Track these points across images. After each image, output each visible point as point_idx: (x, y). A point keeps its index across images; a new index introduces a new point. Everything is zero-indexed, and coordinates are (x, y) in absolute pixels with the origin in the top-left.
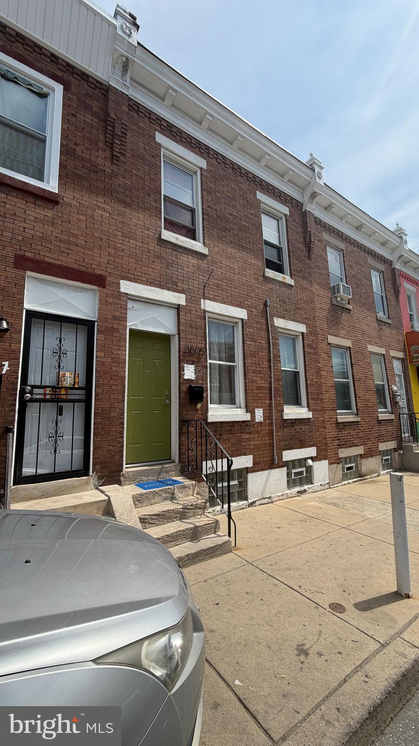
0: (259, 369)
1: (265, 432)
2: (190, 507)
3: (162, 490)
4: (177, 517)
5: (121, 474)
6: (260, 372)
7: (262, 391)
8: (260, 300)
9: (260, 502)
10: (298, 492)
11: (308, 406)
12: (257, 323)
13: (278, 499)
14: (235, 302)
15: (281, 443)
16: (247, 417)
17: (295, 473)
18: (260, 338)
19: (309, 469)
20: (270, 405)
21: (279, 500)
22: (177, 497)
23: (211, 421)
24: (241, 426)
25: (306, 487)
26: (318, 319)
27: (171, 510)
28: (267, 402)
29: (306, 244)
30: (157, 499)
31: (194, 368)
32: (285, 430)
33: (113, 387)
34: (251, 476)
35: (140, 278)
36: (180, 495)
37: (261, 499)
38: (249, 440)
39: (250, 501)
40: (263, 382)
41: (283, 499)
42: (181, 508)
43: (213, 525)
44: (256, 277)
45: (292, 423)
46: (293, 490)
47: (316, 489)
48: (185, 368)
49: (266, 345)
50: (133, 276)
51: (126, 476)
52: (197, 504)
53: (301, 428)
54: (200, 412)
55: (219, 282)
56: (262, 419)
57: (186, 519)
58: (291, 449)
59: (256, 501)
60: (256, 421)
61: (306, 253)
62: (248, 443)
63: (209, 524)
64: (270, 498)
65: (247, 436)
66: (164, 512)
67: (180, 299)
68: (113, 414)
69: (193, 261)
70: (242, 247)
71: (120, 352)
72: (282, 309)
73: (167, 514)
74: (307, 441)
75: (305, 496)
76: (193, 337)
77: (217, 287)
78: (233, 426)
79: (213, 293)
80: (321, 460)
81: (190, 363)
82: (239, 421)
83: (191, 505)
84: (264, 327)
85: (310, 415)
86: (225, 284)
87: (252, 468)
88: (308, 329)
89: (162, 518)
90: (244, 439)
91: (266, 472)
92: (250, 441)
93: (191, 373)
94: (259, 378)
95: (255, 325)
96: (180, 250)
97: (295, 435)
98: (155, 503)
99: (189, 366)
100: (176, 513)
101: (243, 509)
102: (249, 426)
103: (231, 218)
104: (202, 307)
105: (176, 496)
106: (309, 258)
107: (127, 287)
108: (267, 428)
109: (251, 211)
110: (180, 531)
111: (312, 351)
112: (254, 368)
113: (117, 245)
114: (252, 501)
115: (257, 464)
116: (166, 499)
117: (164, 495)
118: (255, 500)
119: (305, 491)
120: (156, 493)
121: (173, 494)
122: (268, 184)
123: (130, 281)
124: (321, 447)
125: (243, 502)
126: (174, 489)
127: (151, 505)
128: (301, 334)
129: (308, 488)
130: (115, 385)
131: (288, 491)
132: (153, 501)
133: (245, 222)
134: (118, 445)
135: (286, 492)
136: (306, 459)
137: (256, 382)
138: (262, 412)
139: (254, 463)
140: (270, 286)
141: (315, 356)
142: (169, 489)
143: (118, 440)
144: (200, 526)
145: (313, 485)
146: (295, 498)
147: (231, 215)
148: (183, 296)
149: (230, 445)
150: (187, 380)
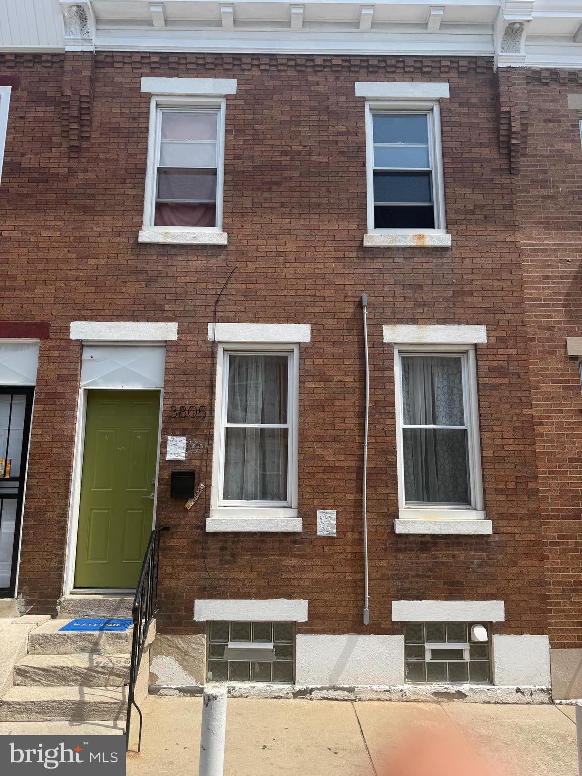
0: (332, 433)
1: (343, 556)
2: (100, 670)
3: (78, 635)
4: (77, 680)
5: (58, 601)
6: (334, 439)
7: (338, 476)
8: (347, 299)
9: (324, 693)
10: (437, 694)
11: (485, 508)
12: (335, 344)
13: (375, 696)
14: (283, 315)
15: (387, 583)
16: (297, 525)
17: (435, 653)
18: (341, 373)
19: (483, 650)
20: (359, 503)
21: (379, 700)
22: (102, 650)
23: (212, 531)
24: (280, 542)
25: (465, 687)
26: (533, 305)
27: (67, 667)
28: (351, 497)
29: (499, 143)
30: (69, 647)
31: (185, 441)
32: (400, 556)
33: (52, 477)
34: (301, 640)
35: (102, 313)
36: (109, 648)
37: (328, 689)
38: (301, 570)
39: (298, 687)
40: (342, 457)
41: (390, 700)
42: (85, 669)
43: (114, 706)
44: (341, 254)
45: (423, 543)
46: (422, 687)
47: (501, 697)
48: (169, 442)
49: (357, 385)
50: (89, 313)
51: (64, 604)
52: (113, 668)
53: (454, 556)
54: (192, 515)
55: (250, 286)
56: (335, 531)
57: (91, 686)
58: (418, 598)
59: (312, 690)
60: (319, 533)
61: (503, 163)
62: (298, 575)
63: (107, 703)
64: (351, 690)
65: (294, 562)
66: (55, 667)
67: (169, 331)
68: (50, 515)
69: (198, 262)
70: (310, 205)
71: (65, 426)
72: (410, 304)
73: (61, 673)
74: (473, 584)
75: (457, 706)
76: (188, 389)
77: (245, 296)
78: (263, 541)
79: (234, 309)
80: (521, 633)
81: (178, 433)
82: (277, 533)
83: (103, 667)
84: (355, 349)
85: (486, 528)
86: (263, 287)
87: (305, 624)
88: (494, 334)
89: (53, 677)
90: (288, 567)
91: (343, 638)
92: (302, 572)
93: (179, 450)
94: (332, 451)
95: (328, 350)
96: (173, 251)
97: (430, 570)
98: (65, 653)
99: (176, 438)
100: (75, 674)
101: (279, 697)
102: (302, 543)
103: (286, 160)
104: (210, 337)
105: (99, 648)
106: (511, 170)
107: (79, 330)
108: (349, 549)
109: (339, 129)
110: (54, 701)
111: (506, 381)
112: (319, 432)
113: (69, 272)
114: (304, 687)
115: (319, 618)
116: (83, 650)
117: (82, 643)
118: (310, 687)
119: (461, 695)
120: (68, 637)
121: (96, 644)
122: (384, 58)
123: (86, 320)
124: (522, 604)
125: (281, 686)
126: (100, 636)
127: (58, 654)
128: (473, 347)
129: (471, 690)
130: (54, 474)
131: (408, 687)
132: (62, 649)
133: (319, 155)
134: (55, 560)
135: (401, 687)
136: (472, 625)
137: (322, 457)
138: (335, 516)
139: (310, 616)
140: (378, 263)
141: (517, 393)
142: (91, 635)
143: (55, 552)
144: (90, 703)
145: (493, 687)
146: (421, 705)
147: (286, 153)
148: (174, 326)
149: (254, 575)
150: (170, 461)
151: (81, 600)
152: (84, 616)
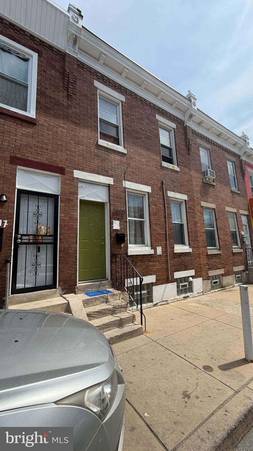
0: (159, 222)
1: (163, 261)
2: (117, 307)
3: (100, 297)
4: (110, 313)
5: (76, 287)
6: (159, 224)
7: (161, 236)
8: (159, 181)
10: (184, 297)
11: (189, 245)
12: (157, 194)
13: (171, 301)
14: (144, 182)
15: (173, 268)
16: (152, 252)
17: (182, 286)
18: (160, 204)
19: (191, 283)
20: (166, 244)
21: (172, 302)
22: (110, 301)
23: (130, 255)
24: (148, 257)
25: (188, 294)
26: (195, 192)
27: (106, 309)
28: (164, 242)
29: (186, 146)
30: (98, 302)
31: (119, 223)
32: (175, 259)
33: (70, 235)
34: (155, 288)
35: (86, 169)
37: (161, 302)
38: (153, 266)
39: (154, 303)
40: (161, 230)
41: (175, 302)
42: (112, 308)
43: (131, 318)
44: (156, 166)
45: (180, 255)
46: (181, 296)
47: (195, 295)
48: (114, 223)
49: (163, 208)
50: (81, 168)
51: (79, 288)
52: (122, 305)
53: (185, 258)
54: (123, 249)
55: (134, 170)
56: (161, 253)
57: (115, 314)
58: (179, 271)
59: (158, 303)
60: (158, 254)
61: (187, 152)
62: (153, 268)
63: (129, 317)
64: (166, 301)
65: (152, 263)
66: (101, 310)
67: (110, 181)
68: (70, 251)
69: (118, 157)
70: (148, 148)
71: (74, 214)
72: (173, 186)
73: (104, 311)
74: (189, 266)
75: (188, 300)
76: (118, 204)
77: (133, 173)
78: (144, 257)
79: (130, 177)
80: (197, 278)
81: (116, 219)
82: (147, 255)
83: (118, 306)
84: (162, 197)
85: (190, 250)
86: (138, 171)
87: (155, 283)
88: (189, 198)
89: (101, 314)
90: (150, 265)
91: (164, 285)
92: (154, 267)
93: (117, 226)
94: (159, 228)
95: (156, 196)
96: (110, 151)
97: (181, 263)
98: (96, 305)
99: (116, 221)
100: (109, 311)
101: (150, 308)
102: (153, 257)
103: (141, 131)
104: (124, 185)
106: (189, 154)
107: (78, 174)
108: (164, 258)
109: (152, 126)
110: (112, 321)
111: (191, 211)
112: (156, 222)
113: (72, 149)
114: (156, 303)
115: (158, 280)
116: (103, 302)
117: (102, 300)
118: (157, 302)
119: (188, 296)
120: (97, 298)
121: (107, 299)
122: (163, 110)
123: (80, 170)
124: (198, 270)
125: (150, 304)
126: (108, 296)
127: (94, 306)
128: (184, 201)
129: (190, 295)
130: (71, 233)
131: (178, 297)
132: (95, 304)
133: (149, 133)
134: (73, 270)
135: (176, 297)
136: (188, 277)
137: (157, 230)
138: (161, 249)
139: (157, 280)
140: (165, 172)
141: (193, 214)
142: (105, 296)
143: (74, 266)
144: (124, 319)
145: (193, 293)
146: (181, 301)
147: (141, 129)
148: (112, 179)
149: (141, 269)
150: (115, 230)
151: (86, 285)
152: (87, 291)
